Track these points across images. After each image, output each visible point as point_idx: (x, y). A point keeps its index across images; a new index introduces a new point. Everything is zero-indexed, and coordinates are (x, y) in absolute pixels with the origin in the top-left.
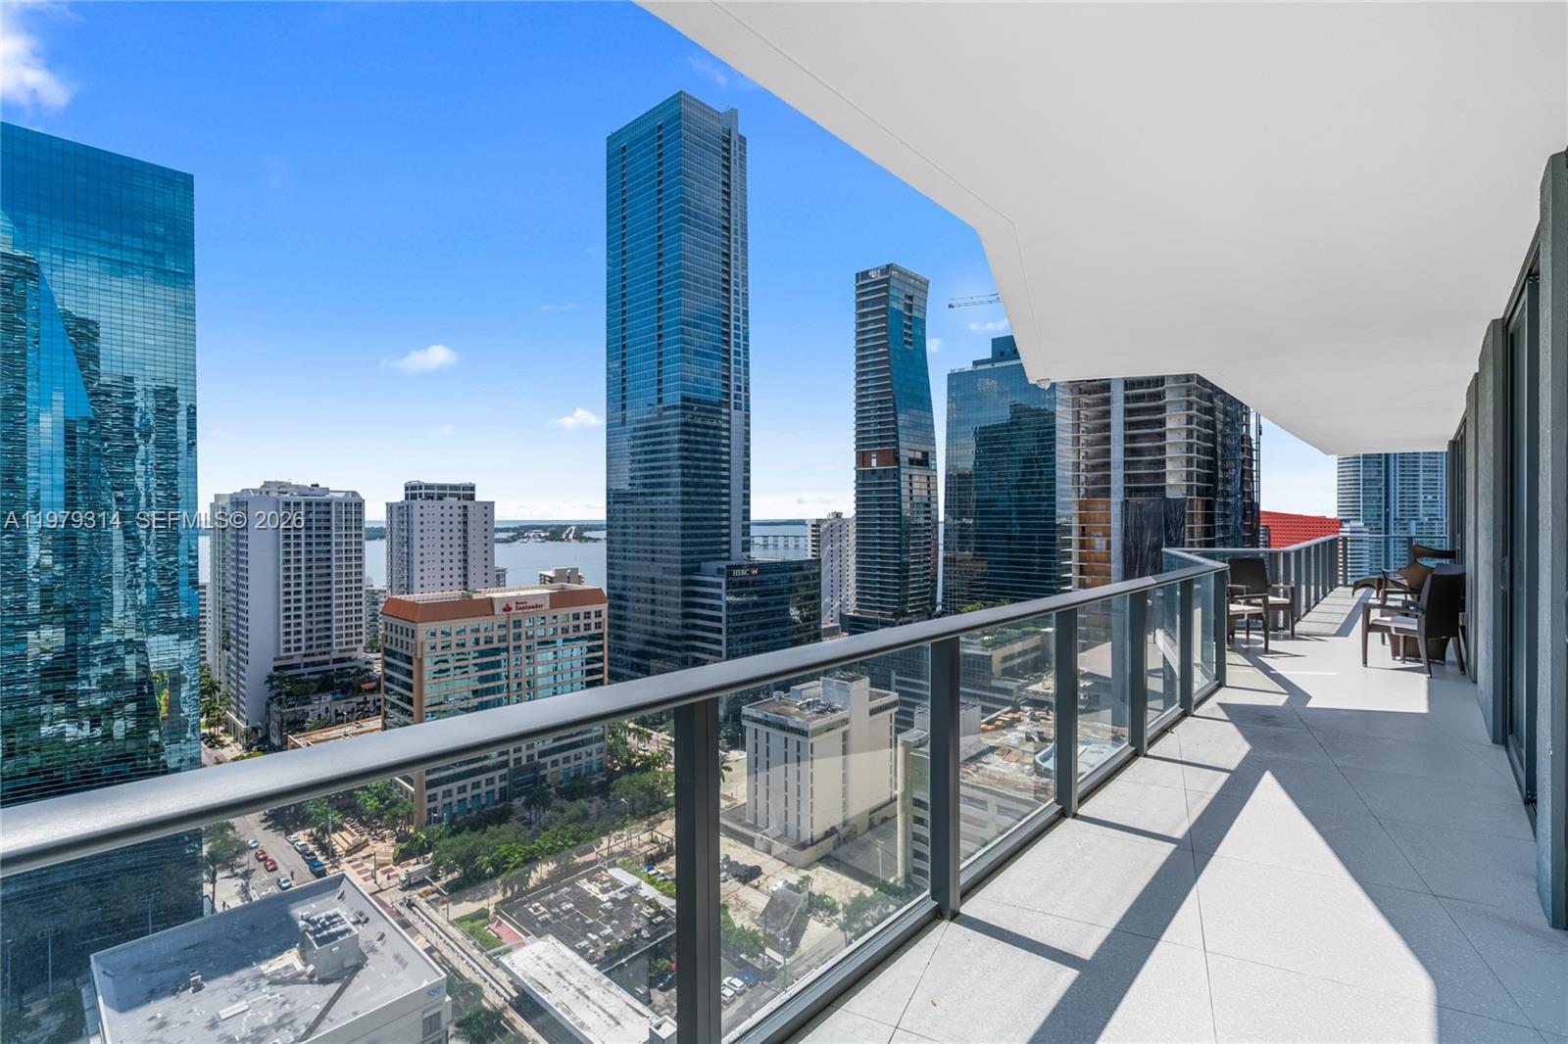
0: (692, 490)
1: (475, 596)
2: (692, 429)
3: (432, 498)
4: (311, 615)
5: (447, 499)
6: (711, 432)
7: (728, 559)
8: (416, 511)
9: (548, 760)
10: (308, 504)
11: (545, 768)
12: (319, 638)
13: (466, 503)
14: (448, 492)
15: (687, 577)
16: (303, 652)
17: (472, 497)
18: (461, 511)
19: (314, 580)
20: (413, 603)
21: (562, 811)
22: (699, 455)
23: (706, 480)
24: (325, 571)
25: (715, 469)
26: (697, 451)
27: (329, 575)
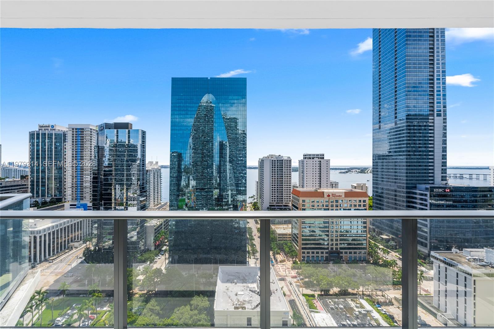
0: (412, 153)
1: (319, 191)
2: (412, 128)
3: (310, 159)
4: (278, 192)
5: (315, 159)
6: (423, 128)
7: (433, 184)
8: (305, 163)
9: (344, 251)
10: (278, 161)
11: (342, 254)
12: (280, 199)
13: (320, 160)
14: (315, 156)
15: (409, 190)
16: (276, 202)
17: (323, 158)
18: (319, 163)
19: (279, 182)
20: (299, 191)
21: (345, 271)
22: (416, 138)
23: (420, 149)
24: (281, 180)
25: (425, 144)
26: (414, 137)
27: (282, 181)
